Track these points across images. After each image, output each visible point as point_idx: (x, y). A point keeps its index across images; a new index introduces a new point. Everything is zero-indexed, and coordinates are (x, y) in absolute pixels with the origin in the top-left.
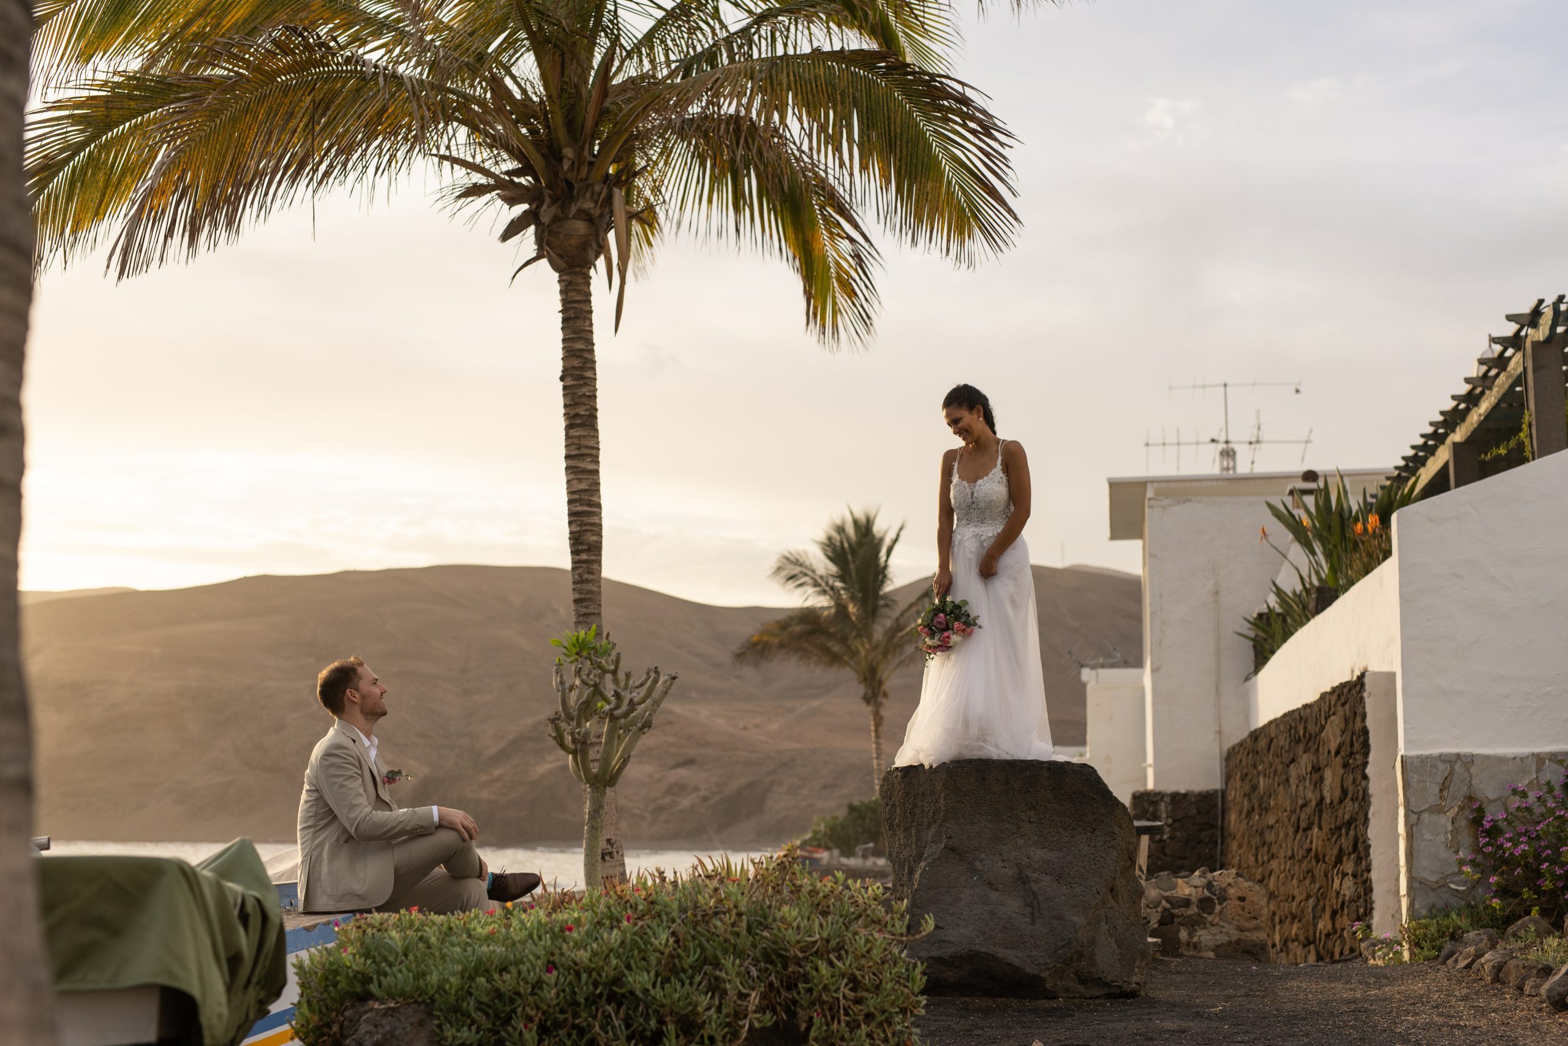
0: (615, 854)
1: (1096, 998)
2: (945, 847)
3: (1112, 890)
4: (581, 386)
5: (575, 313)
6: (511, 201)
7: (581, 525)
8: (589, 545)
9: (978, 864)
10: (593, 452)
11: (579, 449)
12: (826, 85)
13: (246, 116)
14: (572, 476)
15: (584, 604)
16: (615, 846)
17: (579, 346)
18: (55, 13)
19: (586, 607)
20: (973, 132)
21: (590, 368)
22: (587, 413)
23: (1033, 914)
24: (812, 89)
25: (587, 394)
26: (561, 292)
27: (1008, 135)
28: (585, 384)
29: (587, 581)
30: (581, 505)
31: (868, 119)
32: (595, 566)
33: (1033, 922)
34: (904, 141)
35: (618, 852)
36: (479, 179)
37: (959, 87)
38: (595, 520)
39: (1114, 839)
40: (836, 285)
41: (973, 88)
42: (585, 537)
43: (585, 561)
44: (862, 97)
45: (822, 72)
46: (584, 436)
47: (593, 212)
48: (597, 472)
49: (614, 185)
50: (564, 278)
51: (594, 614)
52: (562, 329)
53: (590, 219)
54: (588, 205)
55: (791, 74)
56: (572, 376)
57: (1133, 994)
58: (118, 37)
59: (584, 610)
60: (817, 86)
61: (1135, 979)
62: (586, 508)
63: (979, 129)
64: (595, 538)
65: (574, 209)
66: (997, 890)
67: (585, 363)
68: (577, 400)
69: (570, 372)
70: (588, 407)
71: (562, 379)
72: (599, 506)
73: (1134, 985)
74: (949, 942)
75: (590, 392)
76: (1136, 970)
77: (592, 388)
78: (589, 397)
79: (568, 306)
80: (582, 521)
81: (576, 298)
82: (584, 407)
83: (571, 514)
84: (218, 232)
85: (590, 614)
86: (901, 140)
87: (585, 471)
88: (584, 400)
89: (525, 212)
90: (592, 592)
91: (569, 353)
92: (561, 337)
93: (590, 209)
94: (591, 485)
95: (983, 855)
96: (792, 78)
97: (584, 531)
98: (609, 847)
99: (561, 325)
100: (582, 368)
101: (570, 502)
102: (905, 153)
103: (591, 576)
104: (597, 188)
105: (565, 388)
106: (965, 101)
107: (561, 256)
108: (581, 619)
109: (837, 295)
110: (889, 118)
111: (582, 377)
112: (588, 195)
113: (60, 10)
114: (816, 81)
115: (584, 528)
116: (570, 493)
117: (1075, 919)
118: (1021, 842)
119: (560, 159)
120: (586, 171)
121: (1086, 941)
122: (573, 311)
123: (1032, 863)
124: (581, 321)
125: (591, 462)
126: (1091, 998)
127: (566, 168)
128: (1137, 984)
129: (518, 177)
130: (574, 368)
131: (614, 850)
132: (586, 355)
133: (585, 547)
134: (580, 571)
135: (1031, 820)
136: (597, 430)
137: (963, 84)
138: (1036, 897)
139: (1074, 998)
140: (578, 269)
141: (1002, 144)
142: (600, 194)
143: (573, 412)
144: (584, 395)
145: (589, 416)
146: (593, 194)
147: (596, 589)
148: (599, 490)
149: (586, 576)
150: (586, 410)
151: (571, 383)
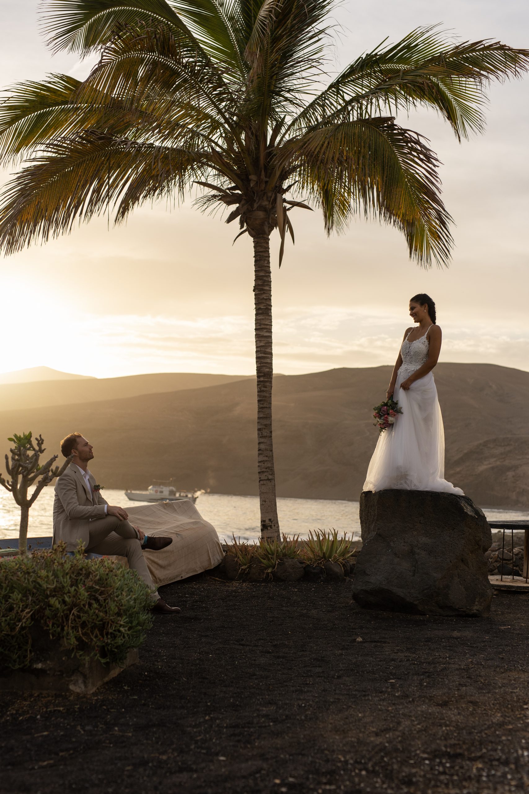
0: (273, 526)
1: (450, 616)
2: (377, 534)
3: (462, 561)
4: (262, 294)
5: (260, 257)
6: (229, 203)
7: (260, 363)
8: (264, 373)
9: (392, 544)
10: (268, 327)
11: (260, 325)
12: (358, 138)
13: (72, 174)
14: (257, 339)
15: (261, 403)
16: (273, 522)
17: (262, 274)
18: (6, 130)
19: (262, 404)
20: (421, 160)
21: (267, 285)
22: (264, 307)
23: (415, 571)
24: (351, 141)
25: (265, 298)
26: (254, 247)
27: (437, 160)
28: (264, 293)
29: (263, 391)
30: (261, 353)
31: (375, 155)
32: (268, 384)
33: (414, 575)
34: (389, 166)
35: (274, 526)
36: (214, 192)
37: (415, 136)
38: (268, 361)
39: (464, 534)
40: (428, 233)
41: (421, 136)
42: (262, 369)
43: (262, 381)
44: (372, 144)
45: (357, 132)
46: (263, 319)
47: (268, 206)
48: (271, 337)
49: (278, 192)
50: (255, 240)
51: (266, 407)
52: (255, 265)
53: (265, 209)
54: (265, 203)
55: (344, 133)
56: (258, 289)
57: (474, 616)
58: (33, 139)
59: (261, 406)
60: (354, 139)
61: (475, 608)
62: (263, 355)
63: (424, 158)
64: (267, 370)
65: (256, 206)
66: (398, 557)
67: (264, 282)
68: (260, 301)
69: (257, 287)
70: (265, 304)
71: (254, 291)
72: (271, 354)
73: (475, 611)
74: (371, 583)
75: (266, 297)
76: (477, 603)
77: (268, 295)
78: (266, 299)
79: (257, 254)
80: (261, 361)
81: (260, 250)
82: (263, 305)
83: (257, 358)
84: (58, 230)
85: (264, 407)
86: (387, 166)
87: (263, 337)
88: (264, 301)
89: (237, 208)
90: (266, 397)
91: (258, 278)
92: (254, 269)
93: (266, 205)
94: (266, 343)
95: (396, 539)
96: (343, 135)
97: (262, 366)
98: (270, 523)
99: (254, 264)
100: (263, 285)
101: (257, 352)
102: (388, 173)
103: (265, 389)
104: (270, 194)
105: (255, 295)
106: (418, 142)
107: (253, 229)
108: (260, 410)
109: (429, 239)
110: (383, 154)
111: (263, 290)
112: (265, 198)
113: (7, 128)
114: (354, 136)
115: (262, 365)
116: (257, 347)
117: (435, 575)
118: (415, 533)
119: (249, 181)
120: (264, 186)
121: (442, 587)
122: (259, 256)
123: (419, 544)
124: (262, 262)
125: (266, 332)
126: (447, 616)
127: (252, 185)
128: (477, 610)
129: (235, 190)
130: (259, 285)
131: (273, 524)
132: (265, 278)
133: (262, 374)
134: (260, 386)
135: (421, 522)
136: (271, 316)
137: (418, 134)
138: (417, 563)
139: (436, 615)
140: (261, 236)
141: (435, 166)
142: (271, 197)
143: (258, 307)
144: (263, 299)
145: (265, 309)
146: (267, 198)
147: (267, 395)
148: (271, 346)
149: (263, 389)
150: (264, 306)
151: (258, 293)
